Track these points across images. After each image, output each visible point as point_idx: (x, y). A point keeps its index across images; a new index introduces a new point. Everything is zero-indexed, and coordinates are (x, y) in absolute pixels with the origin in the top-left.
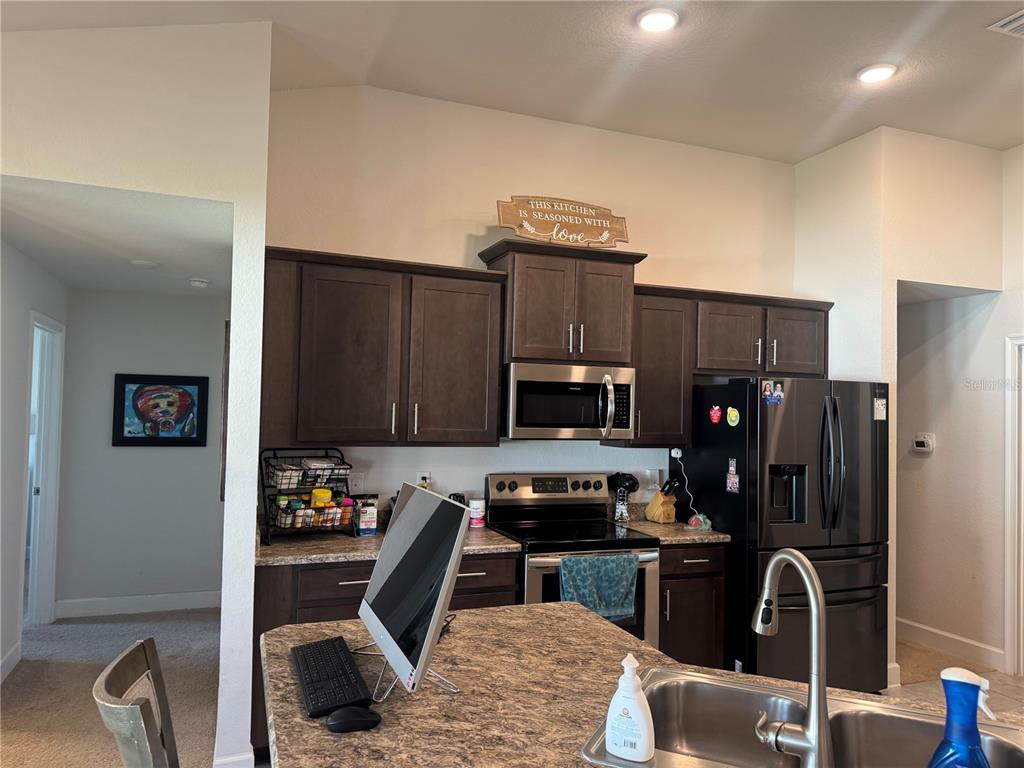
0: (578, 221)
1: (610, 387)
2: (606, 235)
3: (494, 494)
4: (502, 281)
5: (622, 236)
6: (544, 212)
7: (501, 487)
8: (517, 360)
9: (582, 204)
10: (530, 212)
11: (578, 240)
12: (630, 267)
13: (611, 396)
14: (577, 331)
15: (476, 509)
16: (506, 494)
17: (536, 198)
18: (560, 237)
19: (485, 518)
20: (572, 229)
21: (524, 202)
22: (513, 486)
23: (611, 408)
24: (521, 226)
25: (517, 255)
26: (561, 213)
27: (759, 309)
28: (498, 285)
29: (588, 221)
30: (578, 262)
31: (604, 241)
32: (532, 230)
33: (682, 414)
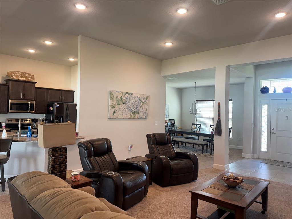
0: (24, 76)
1: (29, 104)
2: (30, 78)
3: (7, 122)
4: (8, 86)
5: (33, 78)
6: (17, 74)
7: (9, 121)
8: (10, 99)
9: (26, 73)
10: (14, 74)
11: (24, 79)
12: (34, 84)
13: (30, 105)
14: (23, 94)
15: (4, 125)
16: (10, 122)
17: (15, 71)
18: (20, 78)
19: (5, 126)
20: (23, 77)
21: (13, 72)
22: (11, 121)
23: (29, 107)
24: (12, 76)
25: (11, 82)
26: (21, 74)
27: (60, 91)
28: (7, 86)
29: (26, 76)
30: (23, 83)
31: (29, 79)
32: (15, 77)
33: (45, 109)
